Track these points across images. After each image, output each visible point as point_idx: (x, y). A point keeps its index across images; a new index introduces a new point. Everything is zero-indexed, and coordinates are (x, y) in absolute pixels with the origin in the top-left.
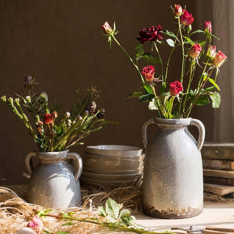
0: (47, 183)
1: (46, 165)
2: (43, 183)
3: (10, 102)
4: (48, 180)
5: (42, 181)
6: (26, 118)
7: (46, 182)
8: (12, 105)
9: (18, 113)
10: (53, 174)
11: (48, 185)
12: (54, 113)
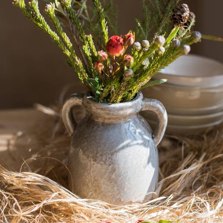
0: (112, 160)
1: (107, 126)
2: (104, 159)
3: (33, 8)
4: (112, 154)
5: (101, 155)
6: (67, 40)
7: (109, 158)
8: (36, 13)
9: (49, 29)
10: (122, 143)
11: (113, 163)
12: (129, 36)
